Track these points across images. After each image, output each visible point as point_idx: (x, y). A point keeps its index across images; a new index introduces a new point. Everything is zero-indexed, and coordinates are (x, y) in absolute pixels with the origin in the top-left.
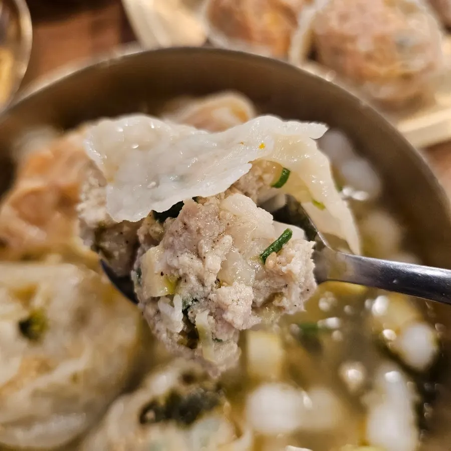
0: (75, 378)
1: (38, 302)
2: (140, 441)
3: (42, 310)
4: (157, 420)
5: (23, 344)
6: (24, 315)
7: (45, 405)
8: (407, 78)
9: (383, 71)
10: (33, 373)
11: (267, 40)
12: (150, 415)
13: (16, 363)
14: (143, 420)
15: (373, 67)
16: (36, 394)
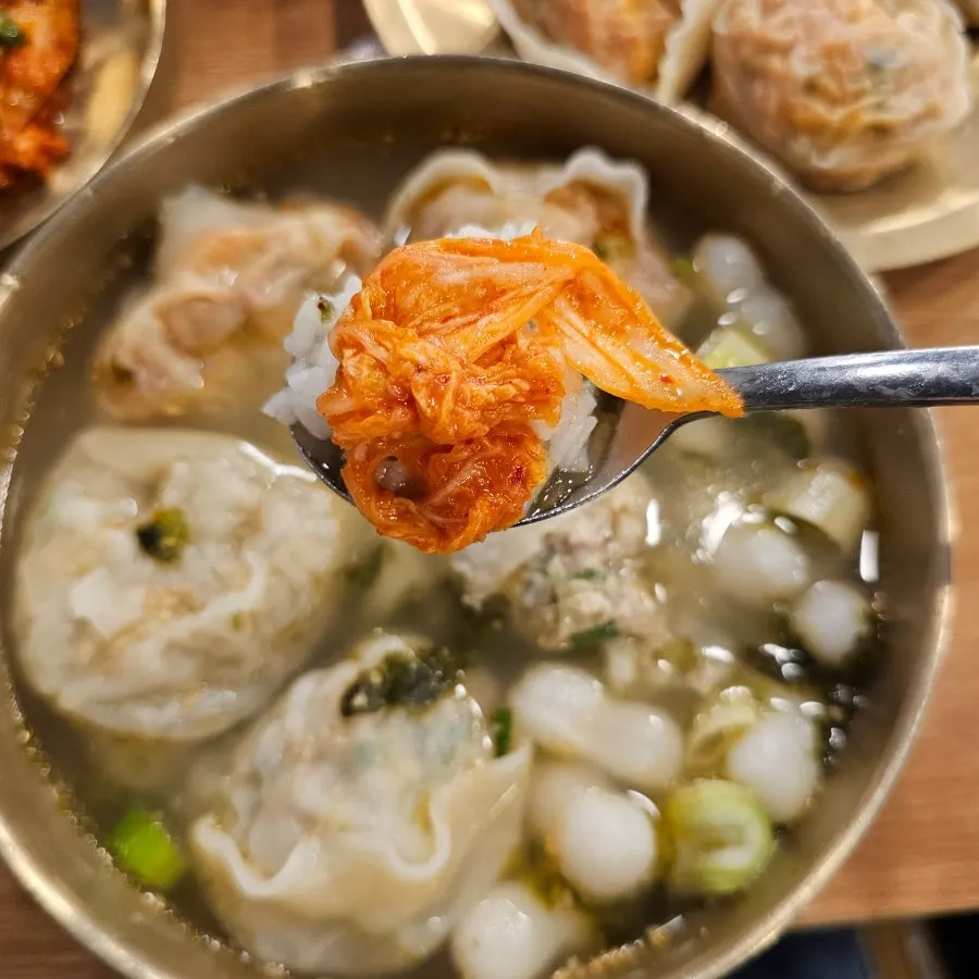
0: (237, 622)
1: (170, 498)
2: (340, 739)
3: (177, 512)
4: (371, 708)
5: (148, 567)
6: (146, 518)
7: (186, 669)
8: (881, 132)
9: (836, 116)
10: (166, 614)
11: (619, 46)
12: (360, 700)
13: (137, 596)
14: (347, 710)
15: (818, 109)
16: (173, 648)
